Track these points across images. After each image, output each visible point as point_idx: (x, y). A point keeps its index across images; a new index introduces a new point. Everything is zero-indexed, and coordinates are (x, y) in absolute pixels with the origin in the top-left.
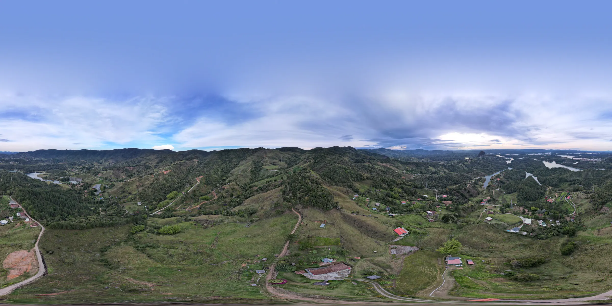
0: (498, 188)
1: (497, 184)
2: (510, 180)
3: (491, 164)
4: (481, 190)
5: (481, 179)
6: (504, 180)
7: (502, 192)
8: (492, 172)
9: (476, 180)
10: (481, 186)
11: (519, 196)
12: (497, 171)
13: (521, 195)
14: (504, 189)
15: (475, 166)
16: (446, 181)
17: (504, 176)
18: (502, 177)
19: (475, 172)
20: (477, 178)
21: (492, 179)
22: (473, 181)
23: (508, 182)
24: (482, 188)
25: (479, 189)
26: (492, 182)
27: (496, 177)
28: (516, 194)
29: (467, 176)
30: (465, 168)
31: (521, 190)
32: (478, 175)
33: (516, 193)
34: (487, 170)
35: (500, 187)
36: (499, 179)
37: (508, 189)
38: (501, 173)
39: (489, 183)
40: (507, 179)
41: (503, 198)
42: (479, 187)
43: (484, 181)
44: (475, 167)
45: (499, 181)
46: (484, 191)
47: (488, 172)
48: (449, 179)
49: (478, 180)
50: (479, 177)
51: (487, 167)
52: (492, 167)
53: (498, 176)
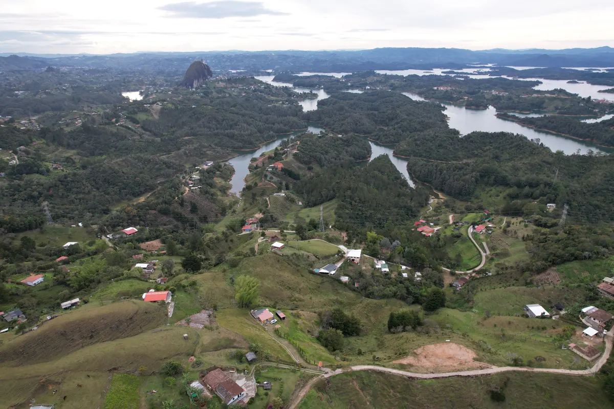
0: (279, 190)
1: (275, 179)
2: (317, 168)
3: (243, 115)
4: (227, 201)
5: (217, 167)
6: (295, 166)
7: (293, 201)
8: (251, 143)
9: (202, 172)
10: (224, 190)
11: (341, 207)
12: (269, 141)
13: (348, 206)
14: (299, 192)
15: (184, 124)
16: (95, 192)
17: (295, 155)
18: (290, 158)
19: (191, 147)
20: (205, 167)
21: (257, 167)
22: (196, 176)
23: (309, 174)
24: (227, 196)
25: (220, 197)
26: (256, 174)
27: (270, 158)
28: (334, 204)
29: (165, 163)
30: (147, 136)
31: (349, 193)
32: (203, 157)
33: (334, 201)
34: (232, 136)
35: (287, 188)
36: (280, 165)
37: (308, 192)
38: (284, 145)
39: (246, 180)
40: (305, 163)
41: (297, 217)
42: (219, 193)
43: (228, 173)
44: (186, 129)
45: (283, 170)
46: (236, 202)
47: (237, 144)
48: (107, 181)
49: (208, 171)
50: (210, 163)
51: (231, 127)
52: (249, 124)
53: (276, 156)
